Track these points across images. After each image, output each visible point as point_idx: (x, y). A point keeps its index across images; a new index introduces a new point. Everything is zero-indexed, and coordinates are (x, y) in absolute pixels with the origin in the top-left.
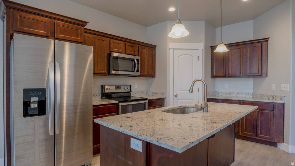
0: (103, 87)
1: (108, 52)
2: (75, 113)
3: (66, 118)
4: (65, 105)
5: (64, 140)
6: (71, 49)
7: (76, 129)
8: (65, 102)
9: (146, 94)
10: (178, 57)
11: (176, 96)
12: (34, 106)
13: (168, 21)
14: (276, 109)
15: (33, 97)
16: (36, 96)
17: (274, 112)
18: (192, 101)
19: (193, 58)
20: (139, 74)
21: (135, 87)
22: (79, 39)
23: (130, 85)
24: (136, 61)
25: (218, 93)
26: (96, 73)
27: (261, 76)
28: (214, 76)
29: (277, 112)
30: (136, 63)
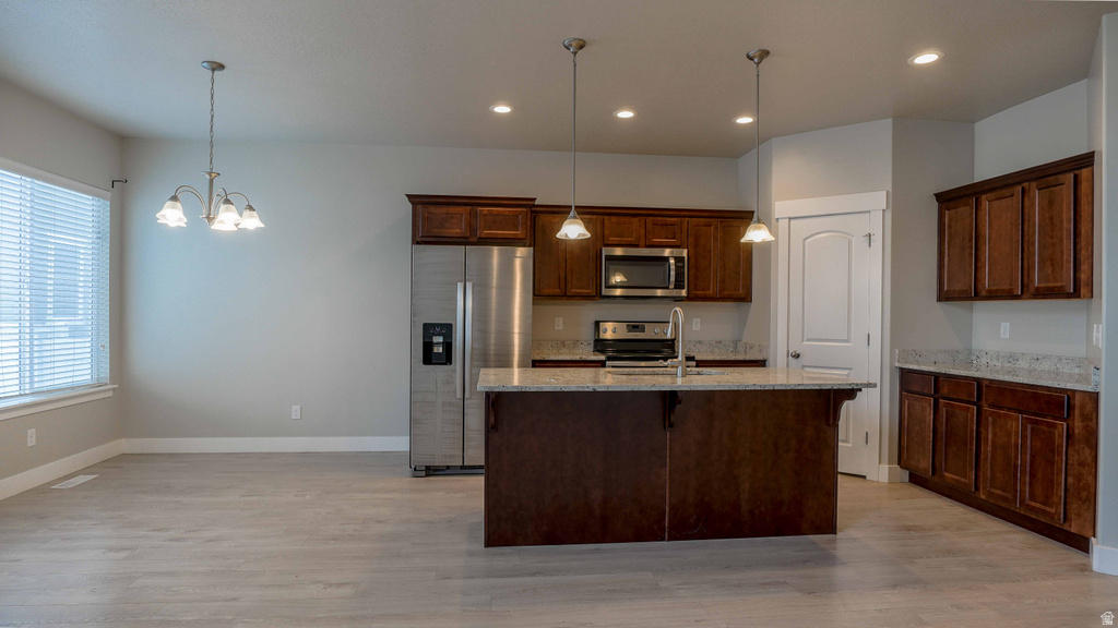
0: (596, 326)
1: (598, 246)
6: (500, 255)
9: (731, 349)
10: (805, 239)
12: (439, 349)
13: (773, 139)
14: (1077, 411)
15: (435, 335)
16: (439, 335)
17: (1071, 423)
18: (847, 375)
19: (850, 242)
20: (684, 293)
21: (694, 329)
22: (521, 232)
24: (672, 260)
25: (977, 353)
26: (568, 294)
27: (1076, 294)
28: (944, 296)
29: (1078, 424)
30: (673, 267)
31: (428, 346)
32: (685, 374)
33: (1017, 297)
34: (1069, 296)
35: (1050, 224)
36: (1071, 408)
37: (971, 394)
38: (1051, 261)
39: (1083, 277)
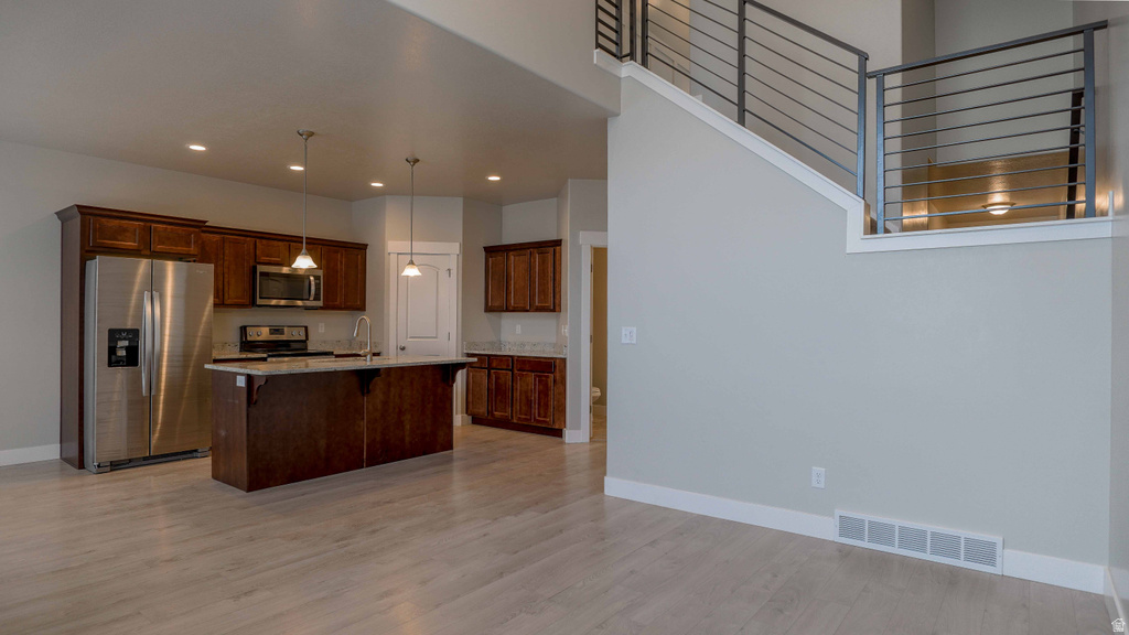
0: (243, 329)
1: (252, 263)
2: (185, 366)
3: (167, 373)
4: (166, 354)
5: (161, 406)
6: (177, 271)
7: (186, 391)
8: (166, 349)
11: (403, 349)
12: (122, 353)
13: (386, 196)
14: (557, 368)
15: (121, 340)
16: (125, 339)
17: (555, 374)
19: (438, 273)
20: (320, 303)
22: (193, 249)
23: (306, 328)
24: (312, 278)
26: (226, 303)
27: (554, 310)
28: (488, 309)
29: (558, 375)
30: (313, 283)
31: (112, 350)
32: (371, 360)
33: (527, 311)
34: (551, 311)
35: (543, 273)
36: (555, 367)
37: (508, 366)
38: (543, 292)
39: (557, 301)
